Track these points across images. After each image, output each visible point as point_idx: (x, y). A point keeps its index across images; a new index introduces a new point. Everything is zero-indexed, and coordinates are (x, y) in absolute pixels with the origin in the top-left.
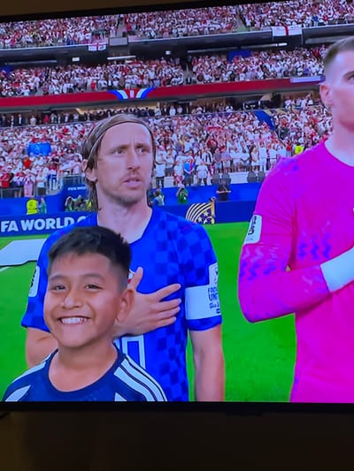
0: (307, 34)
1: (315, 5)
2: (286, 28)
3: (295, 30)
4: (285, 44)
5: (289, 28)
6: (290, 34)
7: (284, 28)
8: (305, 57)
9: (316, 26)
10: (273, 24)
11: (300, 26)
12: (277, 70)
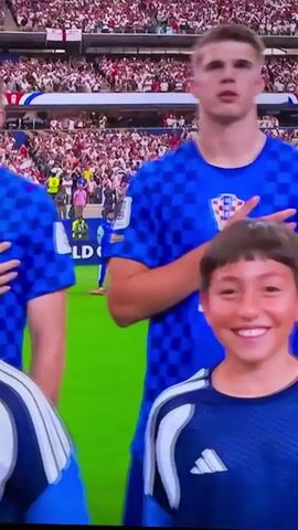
0: (88, 41)
1: (102, 7)
2: (64, 32)
3: (75, 35)
4: (63, 51)
5: (67, 31)
6: (68, 39)
7: (61, 31)
8: (81, 69)
9: (99, 33)
10: (49, 25)
11: (80, 30)
12: (46, 81)
